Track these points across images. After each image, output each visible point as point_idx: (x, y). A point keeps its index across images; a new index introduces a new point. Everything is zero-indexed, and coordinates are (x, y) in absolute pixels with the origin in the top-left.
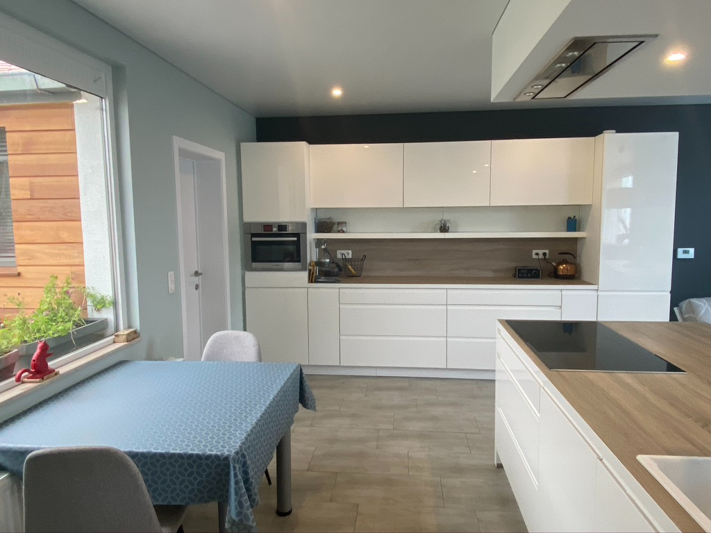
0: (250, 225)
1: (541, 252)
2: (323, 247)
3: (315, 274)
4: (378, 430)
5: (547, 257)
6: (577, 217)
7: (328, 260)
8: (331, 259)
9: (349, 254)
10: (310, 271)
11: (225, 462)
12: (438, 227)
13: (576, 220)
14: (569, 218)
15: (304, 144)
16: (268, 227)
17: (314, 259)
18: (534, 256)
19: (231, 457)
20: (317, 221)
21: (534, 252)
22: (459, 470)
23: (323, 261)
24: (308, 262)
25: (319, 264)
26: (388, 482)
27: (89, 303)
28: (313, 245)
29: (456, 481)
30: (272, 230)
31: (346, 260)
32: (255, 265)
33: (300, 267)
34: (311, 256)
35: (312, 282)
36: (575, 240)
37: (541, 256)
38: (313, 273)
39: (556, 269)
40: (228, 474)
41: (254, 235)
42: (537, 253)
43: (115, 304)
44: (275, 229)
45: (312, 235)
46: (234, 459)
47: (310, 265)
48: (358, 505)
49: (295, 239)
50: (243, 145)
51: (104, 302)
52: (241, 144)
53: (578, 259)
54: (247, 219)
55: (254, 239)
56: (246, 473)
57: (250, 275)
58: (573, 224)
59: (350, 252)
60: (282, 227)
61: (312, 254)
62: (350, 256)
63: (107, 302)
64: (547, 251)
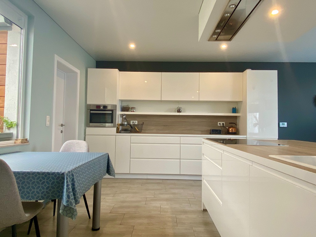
0: (90, 105)
1: (221, 123)
2: (124, 117)
3: (119, 130)
4: (147, 198)
5: (224, 125)
6: (236, 108)
7: (126, 123)
8: (127, 122)
9: (136, 122)
10: (117, 127)
11: (62, 176)
12: (177, 110)
13: (236, 109)
14: (233, 108)
15: (117, 70)
16: (98, 106)
17: (120, 123)
18: (219, 125)
19: (66, 173)
20: (122, 107)
21: (219, 123)
22: (185, 212)
23: (124, 123)
24: (117, 123)
25: (122, 125)
26: (150, 217)
27: (5, 125)
28: (120, 116)
29: (183, 216)
30: (100, 108)
31: (134, 125)
32: (91, 124)
33: (113, 125)
34: (118, 122)
35: (118, 133)
36: (236, 117)
37: (222, 125)
38: (119, 129)
39: (228, 130)
40: (63, 183)
41: (91, 110)
42: (220, 123)
43: (17, 125)
44: (101, 108)
45: (119, 112)
46: (67, 175)
47: (118, 125)
48: (134, 226)
49: (111, 112)
50: (89, 69)
51: (12, 124)
52: (88, 69)
53: (238, 126)
54: (88, 103)
55: (91, 112)
56: (73, 185)
57: (88, 129)
58: (234, 110)
59: (137, 122)
60: (105, 107)
61: (118, 120)
62: (137, 124)
63: (14, 124)
64: (224, 123)
